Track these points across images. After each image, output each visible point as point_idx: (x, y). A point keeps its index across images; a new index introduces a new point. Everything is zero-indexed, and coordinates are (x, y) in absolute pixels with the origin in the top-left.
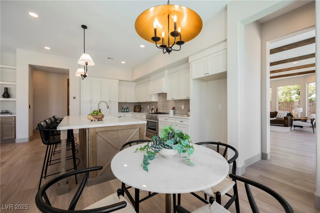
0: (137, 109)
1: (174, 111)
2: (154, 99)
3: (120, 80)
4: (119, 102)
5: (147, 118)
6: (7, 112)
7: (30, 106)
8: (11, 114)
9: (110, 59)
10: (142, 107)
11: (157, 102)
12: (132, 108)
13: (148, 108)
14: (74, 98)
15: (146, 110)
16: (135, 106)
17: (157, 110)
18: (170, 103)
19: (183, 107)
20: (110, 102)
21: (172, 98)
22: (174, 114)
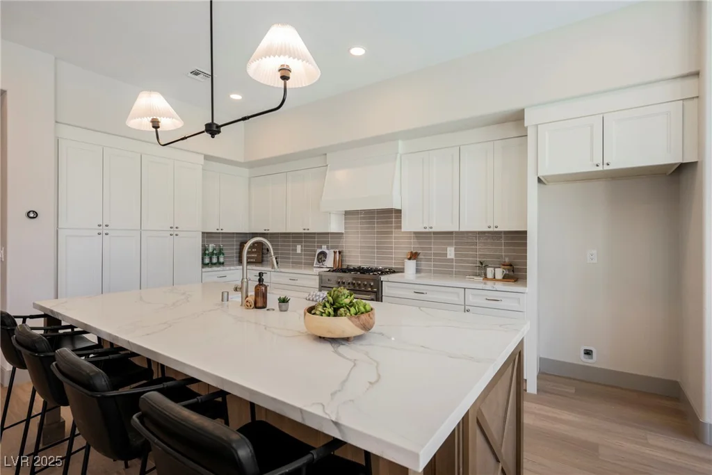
2: (335, 226)
3: (207, 158)
4: (203, 233)
5: (322, 287)
9: (201, 76)
11: (342, 234)
12: (232, 251)
13: (299, 251)
14: (33, 215)
15: (289, 258)
16: (242, 244)
17: (341, 261)
18: (395, 238)
19: (451, 252)
20: (174, 231)
21: (425, 225)
22: (419, 275)
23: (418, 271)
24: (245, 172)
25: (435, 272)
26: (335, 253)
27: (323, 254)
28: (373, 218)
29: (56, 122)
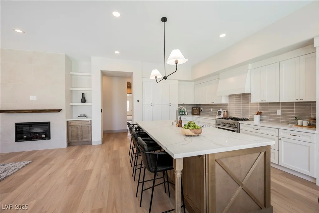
0: (195, 111)
1: (260, 117)
2: (224, 101)
3: (179, 80)
4: (179, 105)
5: (217, 124)
6: (84, 116)
7: (102, 110)
8: (87, 117)
10: (202, 109)
11: (228, 104)
12: (189, 110)
13: (212, 111)
14: (138, 101)
15: (208, 113)
16: (193, 108)
17: (227, 114)
18: (251, 105)
19: (279, 112)
20: (170, 104)
21: (262, 100)
22: (261, 122)
23: (261, 120)
24: (193, 83)
25: (270, 121)
26: (224, 111)
27: (220, 112)
28: (241, 97)
29: (142, 78)
